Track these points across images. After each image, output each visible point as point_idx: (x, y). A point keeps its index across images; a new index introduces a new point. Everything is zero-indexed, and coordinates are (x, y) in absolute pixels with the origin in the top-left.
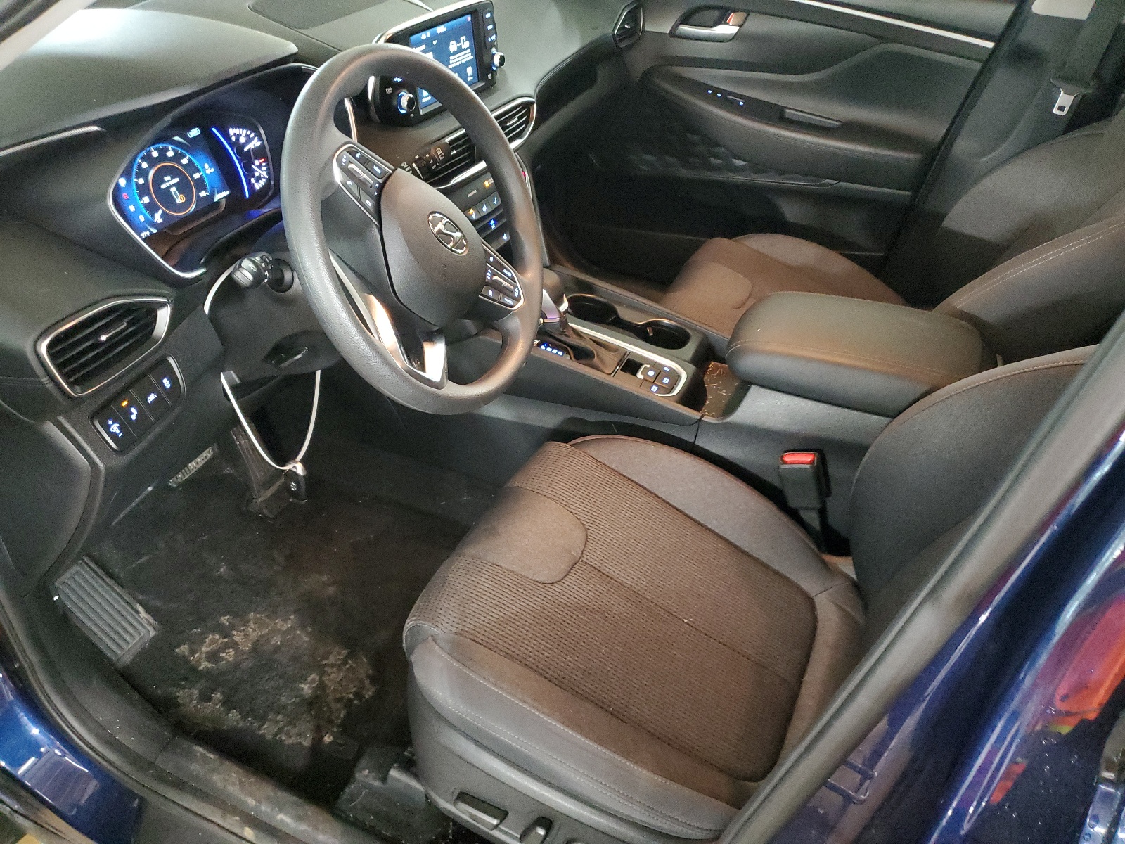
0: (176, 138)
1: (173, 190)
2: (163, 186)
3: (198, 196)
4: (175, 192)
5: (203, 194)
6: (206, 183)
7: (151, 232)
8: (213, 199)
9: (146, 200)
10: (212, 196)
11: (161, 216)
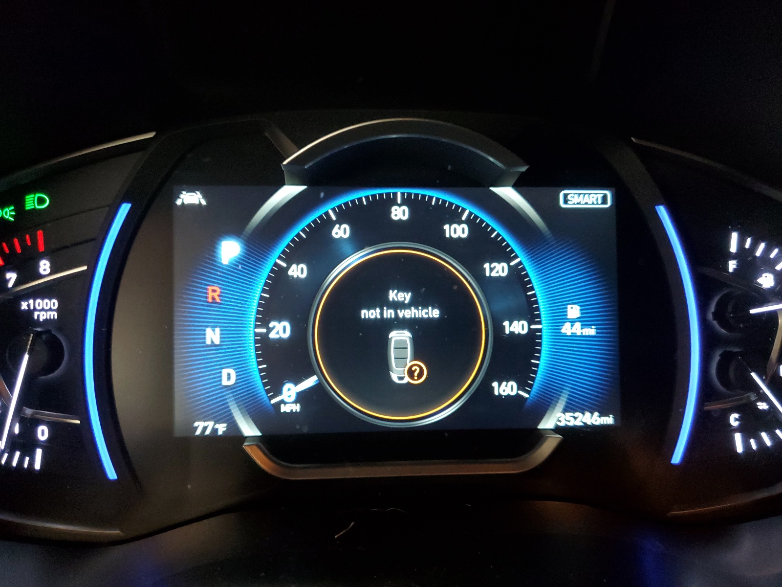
0: (508, 193)
1: (400, 337)
2: (369, 314)
3: (484, 389)
4: (401, 347)
5: (507, 389)
6: (543, 362)
7: (233, 425)
8: (540, 418)
9: (281, 330)
10: (542, 407)
11: (301, 397)
